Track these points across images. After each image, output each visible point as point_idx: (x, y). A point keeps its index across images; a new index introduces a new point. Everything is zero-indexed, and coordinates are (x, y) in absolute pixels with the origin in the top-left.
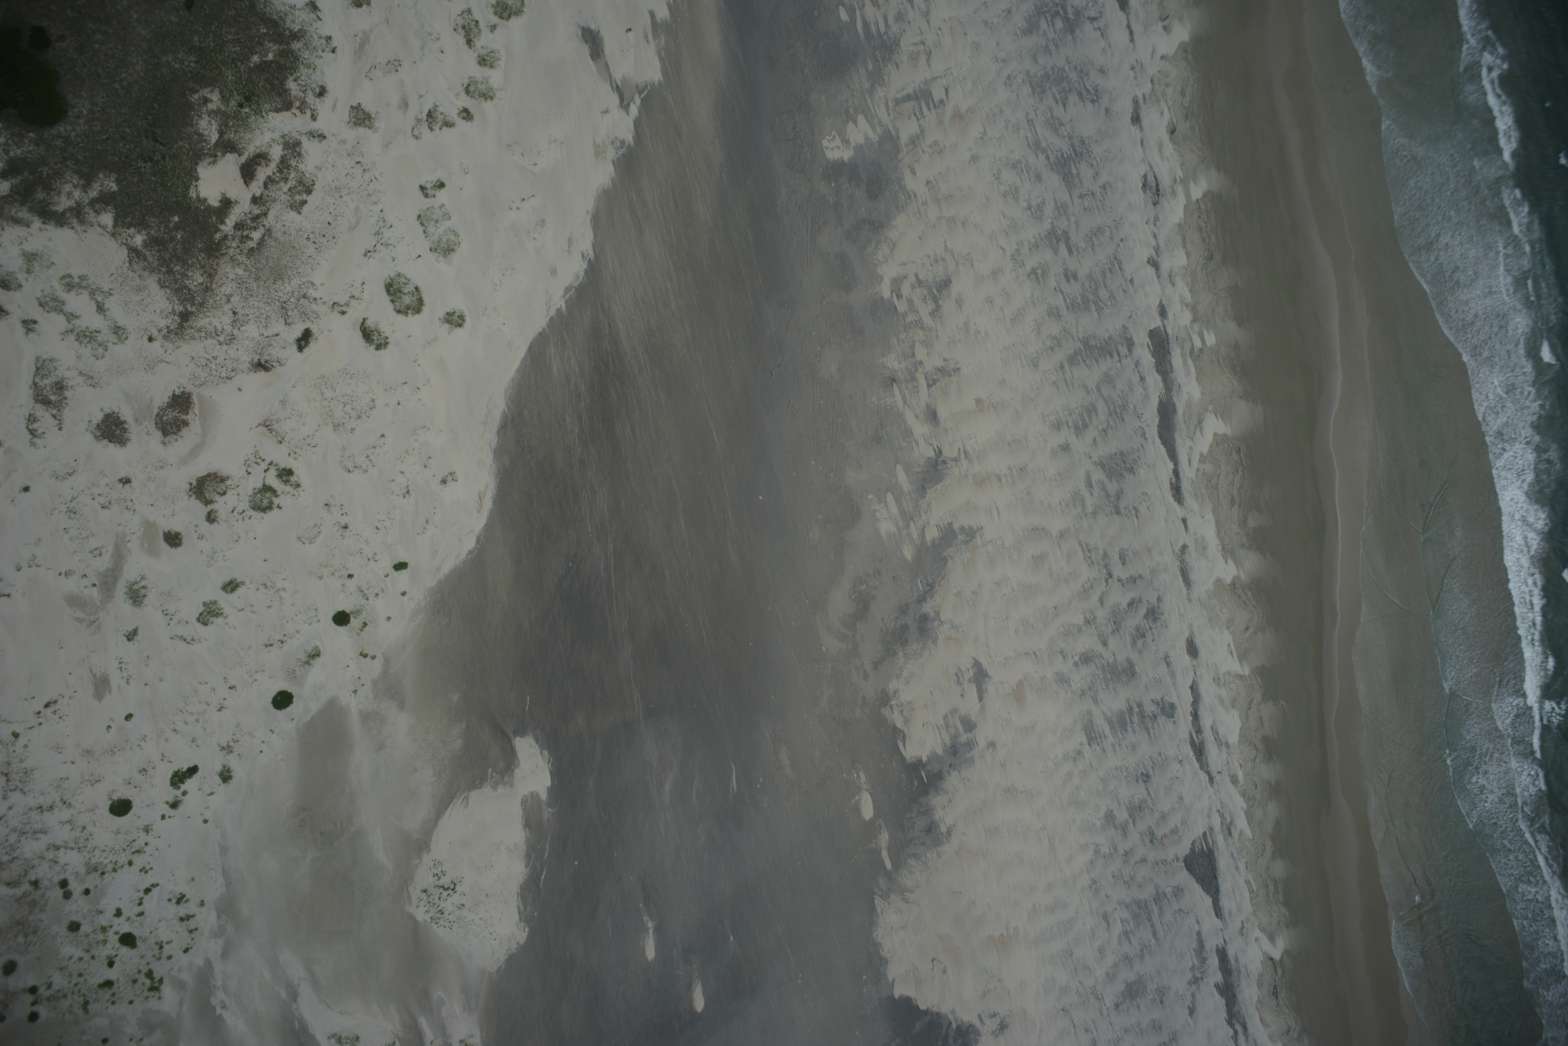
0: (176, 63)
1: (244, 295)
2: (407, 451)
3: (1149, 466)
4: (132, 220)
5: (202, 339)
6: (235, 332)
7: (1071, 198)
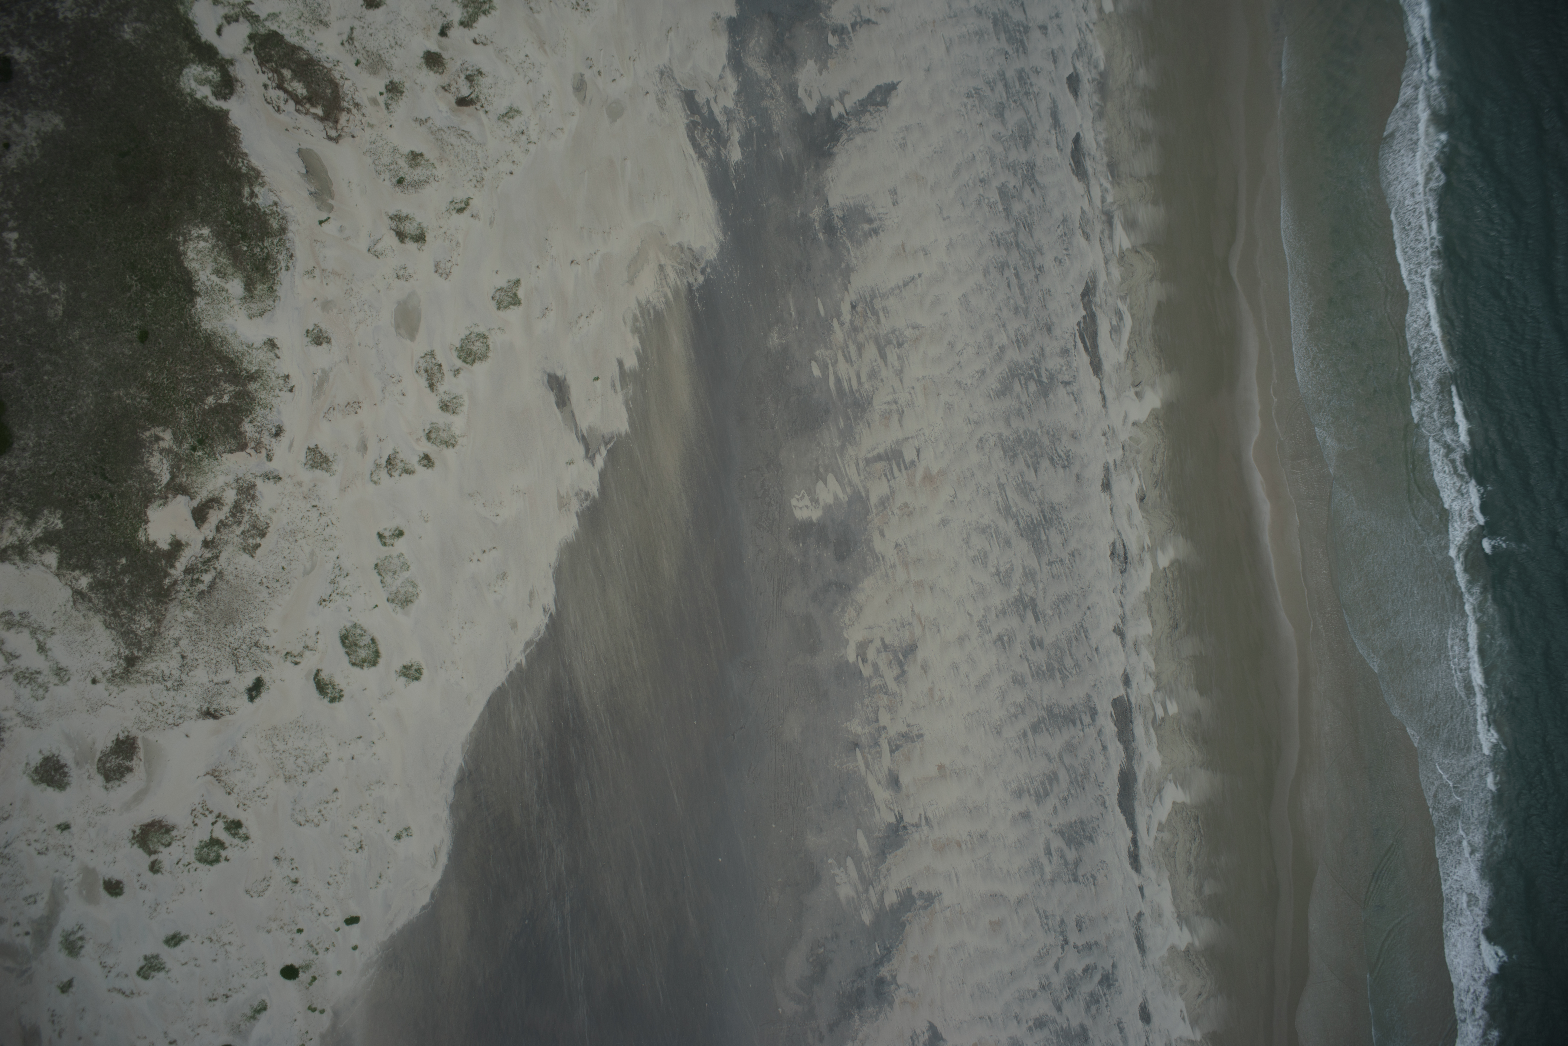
0: (128, 399)
1: (193, 638)
2: (360, 807)
3: (1108, 834)
4: (77, 561)
5: (149, 682)
6: (184, 677)
7: (1040, 565)
